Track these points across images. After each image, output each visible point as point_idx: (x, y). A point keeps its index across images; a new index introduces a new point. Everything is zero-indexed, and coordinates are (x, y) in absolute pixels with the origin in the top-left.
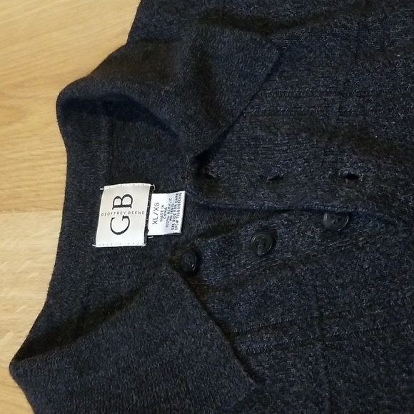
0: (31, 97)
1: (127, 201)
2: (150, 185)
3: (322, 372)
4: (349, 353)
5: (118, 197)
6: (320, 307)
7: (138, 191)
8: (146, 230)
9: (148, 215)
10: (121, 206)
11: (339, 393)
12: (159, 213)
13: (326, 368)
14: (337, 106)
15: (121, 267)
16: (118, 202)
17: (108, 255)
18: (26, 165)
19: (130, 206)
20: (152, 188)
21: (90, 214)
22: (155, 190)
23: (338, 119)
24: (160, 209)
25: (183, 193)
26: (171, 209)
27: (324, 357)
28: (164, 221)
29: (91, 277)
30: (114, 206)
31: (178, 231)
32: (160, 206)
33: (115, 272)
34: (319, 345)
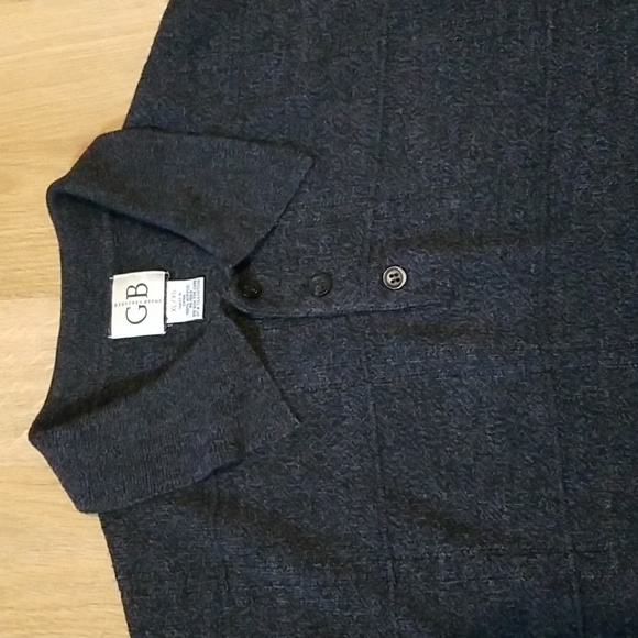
0: (20, 165)
1: (141, 290)
2: (164, 273)
3: (371, 408)
4: (394, 394)
5: (131, 287)
6: (368, 353)
7: (153, 279)
8: (165, 318)
9: (165, 303)
10: (136, 295)
11: (384, 426)
12: (177, 300)
13: (374, 405)
14: (371, 210)
15: (141, 357)
16: (132, 291)
17: (126, 346)
18: (24, 244)
19: (146, 295)
20: (166, 275)
21: (101, 305)
22: (171, 277)
23: (373, 223)
24: (178, 296)
25: (202, 279)
26: (190, 296)
27: (373, 396)
28: (184, 308)
29: (110, 369)
30: (128, 296)
31: (201, 317)
32: (177, 295)
33: (136, 362)
34: (369, 386)
